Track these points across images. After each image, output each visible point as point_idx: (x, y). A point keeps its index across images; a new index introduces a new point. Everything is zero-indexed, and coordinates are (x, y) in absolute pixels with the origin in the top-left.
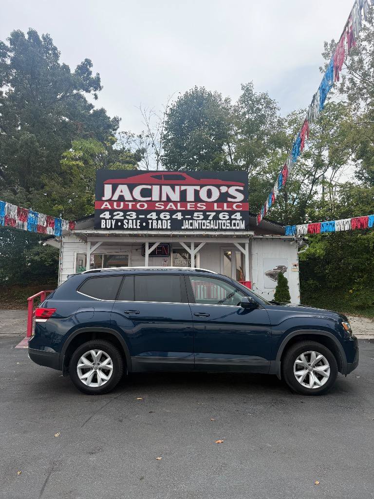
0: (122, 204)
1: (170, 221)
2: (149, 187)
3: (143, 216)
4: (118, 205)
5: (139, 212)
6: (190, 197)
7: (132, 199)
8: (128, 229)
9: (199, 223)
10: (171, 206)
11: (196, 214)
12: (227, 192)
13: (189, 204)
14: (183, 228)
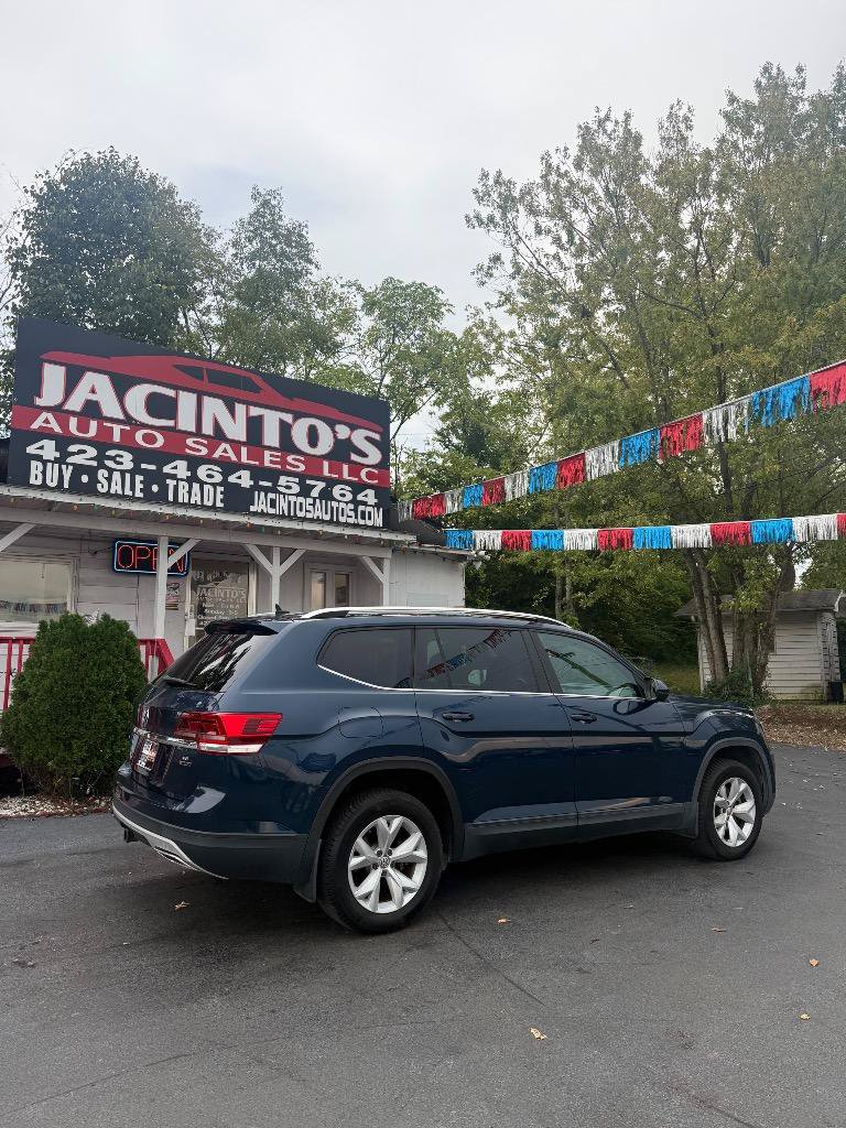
0: (93, 425)
1: (221, 489)
2: (170, 393)
3: (153, 467)
4: (83, 427)
5: (140, 455)
6: (271, 437)
7: (122, 417)
8: (108, 495)
9: (289, 502)
10: (225, 451)
11: (283, 480)
12: (349, 440)
13: (267, 453)
14: (252, 509)
